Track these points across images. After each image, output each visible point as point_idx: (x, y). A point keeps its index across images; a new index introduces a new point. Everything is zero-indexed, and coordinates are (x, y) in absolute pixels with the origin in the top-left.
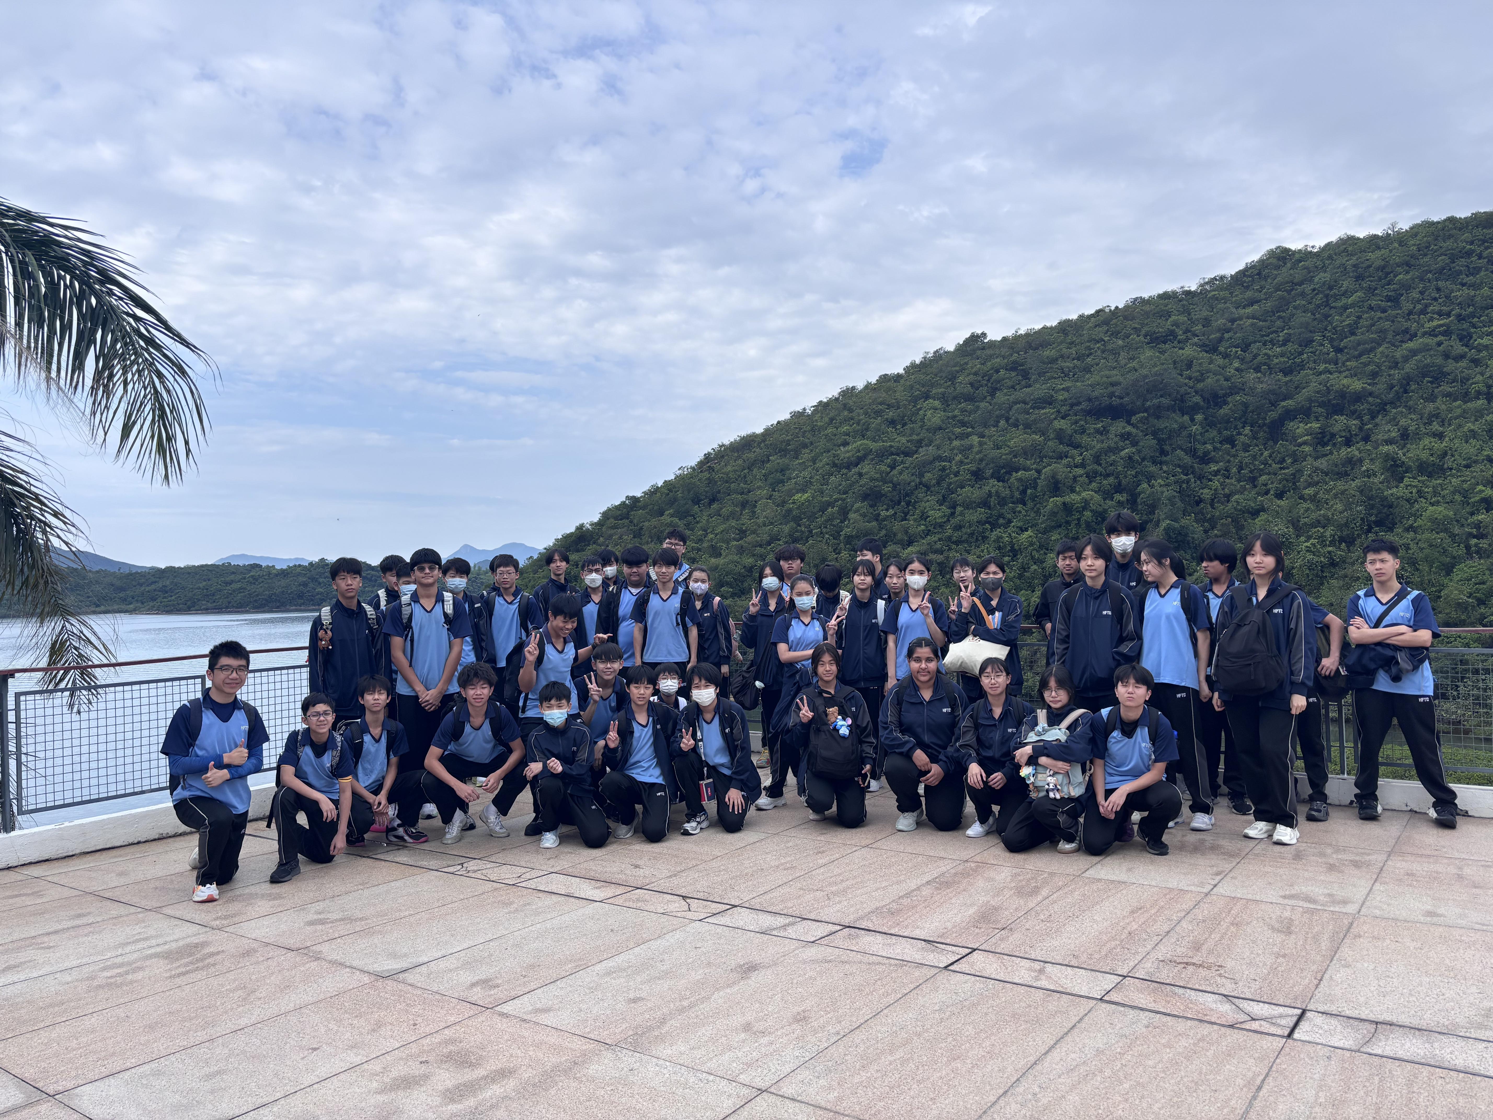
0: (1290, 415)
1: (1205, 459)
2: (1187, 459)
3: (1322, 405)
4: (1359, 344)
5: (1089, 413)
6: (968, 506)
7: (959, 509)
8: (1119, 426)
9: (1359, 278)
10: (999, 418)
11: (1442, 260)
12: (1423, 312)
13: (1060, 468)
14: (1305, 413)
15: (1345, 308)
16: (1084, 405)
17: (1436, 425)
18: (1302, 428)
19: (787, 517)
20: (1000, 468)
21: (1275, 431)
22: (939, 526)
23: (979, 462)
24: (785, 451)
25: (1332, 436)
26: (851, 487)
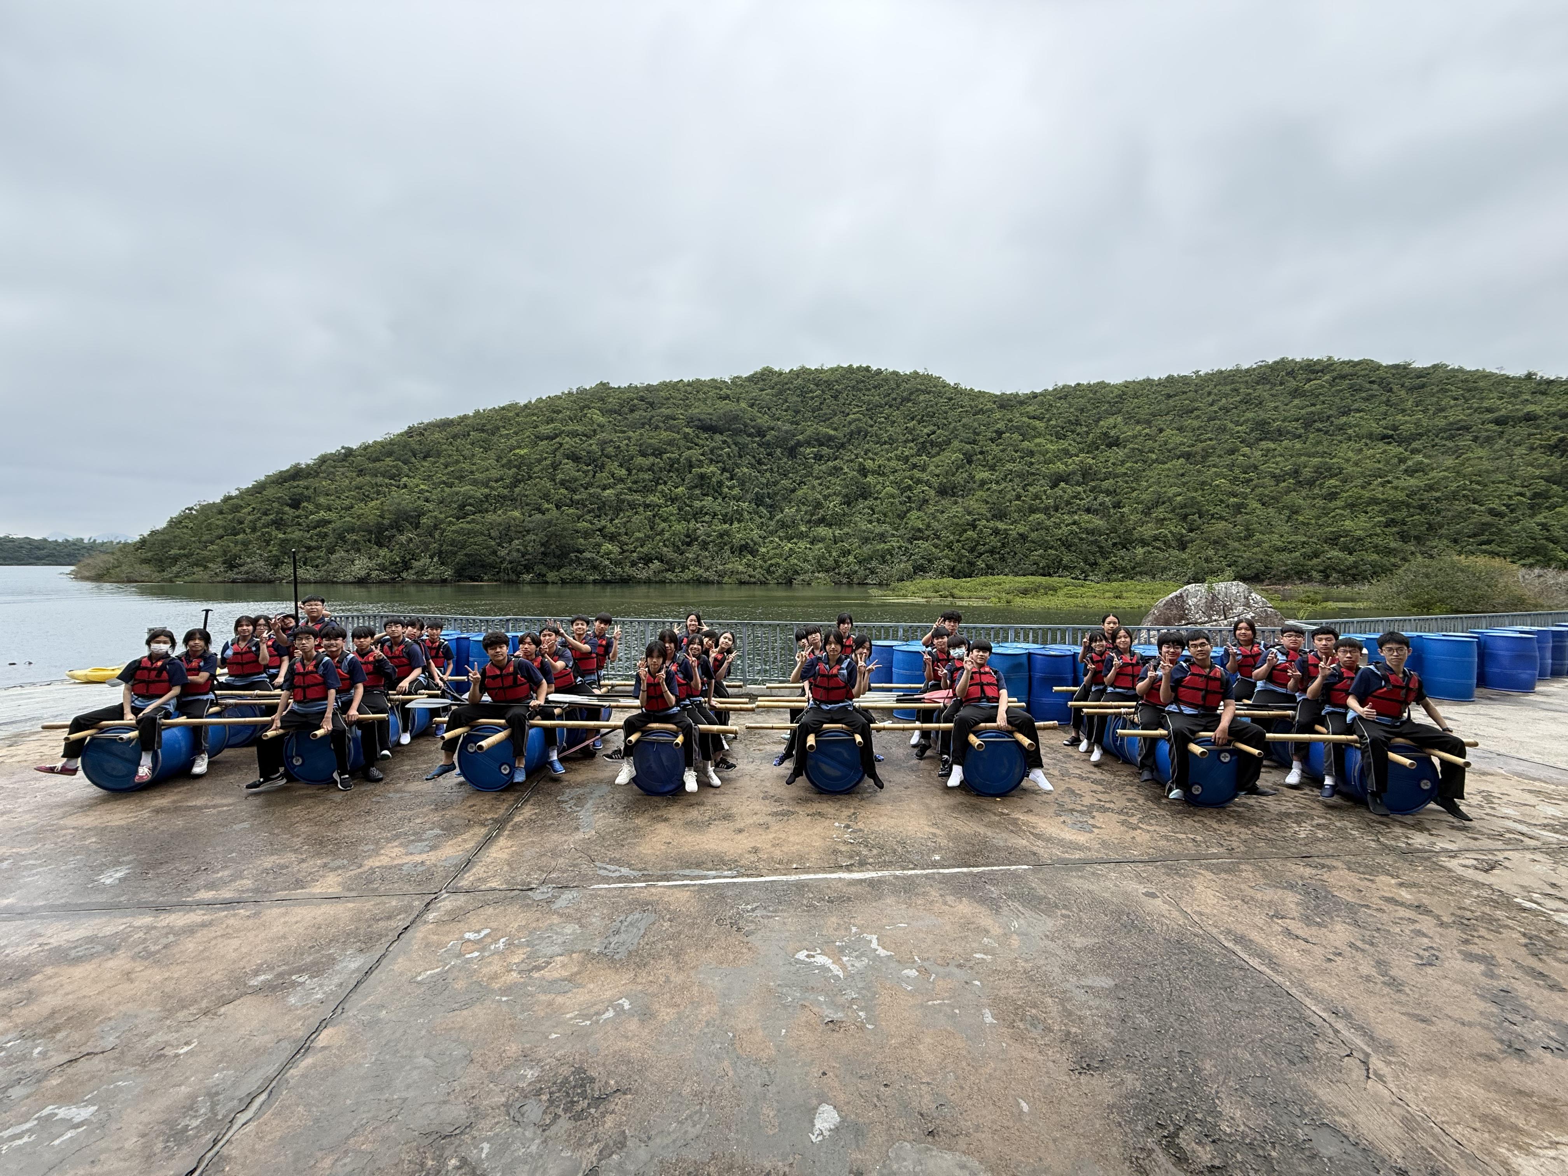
0: (799, 444)
1: (760, 462)
2: (753, 461)
3: (816, 440)
4: (825, 414)
5: (698, 428)
6: (641, 469)
7: (634, 471)
8: (718, 437)
9: (817, 385)
10: (643, 424)
11: (854, 382)
12: (850, 404)
13: (695, 453)
14: (808, 443)
15: (812, 398)
16: (696, 423)
17: (870, 455)
18: (808, 450)
19: (509, 465)
20: (655, 450)
21: (792, 452)
22: (622, 480)
23: (641, 445)
24: (483, 431)
25: (822, 456)
26: (556, 450)
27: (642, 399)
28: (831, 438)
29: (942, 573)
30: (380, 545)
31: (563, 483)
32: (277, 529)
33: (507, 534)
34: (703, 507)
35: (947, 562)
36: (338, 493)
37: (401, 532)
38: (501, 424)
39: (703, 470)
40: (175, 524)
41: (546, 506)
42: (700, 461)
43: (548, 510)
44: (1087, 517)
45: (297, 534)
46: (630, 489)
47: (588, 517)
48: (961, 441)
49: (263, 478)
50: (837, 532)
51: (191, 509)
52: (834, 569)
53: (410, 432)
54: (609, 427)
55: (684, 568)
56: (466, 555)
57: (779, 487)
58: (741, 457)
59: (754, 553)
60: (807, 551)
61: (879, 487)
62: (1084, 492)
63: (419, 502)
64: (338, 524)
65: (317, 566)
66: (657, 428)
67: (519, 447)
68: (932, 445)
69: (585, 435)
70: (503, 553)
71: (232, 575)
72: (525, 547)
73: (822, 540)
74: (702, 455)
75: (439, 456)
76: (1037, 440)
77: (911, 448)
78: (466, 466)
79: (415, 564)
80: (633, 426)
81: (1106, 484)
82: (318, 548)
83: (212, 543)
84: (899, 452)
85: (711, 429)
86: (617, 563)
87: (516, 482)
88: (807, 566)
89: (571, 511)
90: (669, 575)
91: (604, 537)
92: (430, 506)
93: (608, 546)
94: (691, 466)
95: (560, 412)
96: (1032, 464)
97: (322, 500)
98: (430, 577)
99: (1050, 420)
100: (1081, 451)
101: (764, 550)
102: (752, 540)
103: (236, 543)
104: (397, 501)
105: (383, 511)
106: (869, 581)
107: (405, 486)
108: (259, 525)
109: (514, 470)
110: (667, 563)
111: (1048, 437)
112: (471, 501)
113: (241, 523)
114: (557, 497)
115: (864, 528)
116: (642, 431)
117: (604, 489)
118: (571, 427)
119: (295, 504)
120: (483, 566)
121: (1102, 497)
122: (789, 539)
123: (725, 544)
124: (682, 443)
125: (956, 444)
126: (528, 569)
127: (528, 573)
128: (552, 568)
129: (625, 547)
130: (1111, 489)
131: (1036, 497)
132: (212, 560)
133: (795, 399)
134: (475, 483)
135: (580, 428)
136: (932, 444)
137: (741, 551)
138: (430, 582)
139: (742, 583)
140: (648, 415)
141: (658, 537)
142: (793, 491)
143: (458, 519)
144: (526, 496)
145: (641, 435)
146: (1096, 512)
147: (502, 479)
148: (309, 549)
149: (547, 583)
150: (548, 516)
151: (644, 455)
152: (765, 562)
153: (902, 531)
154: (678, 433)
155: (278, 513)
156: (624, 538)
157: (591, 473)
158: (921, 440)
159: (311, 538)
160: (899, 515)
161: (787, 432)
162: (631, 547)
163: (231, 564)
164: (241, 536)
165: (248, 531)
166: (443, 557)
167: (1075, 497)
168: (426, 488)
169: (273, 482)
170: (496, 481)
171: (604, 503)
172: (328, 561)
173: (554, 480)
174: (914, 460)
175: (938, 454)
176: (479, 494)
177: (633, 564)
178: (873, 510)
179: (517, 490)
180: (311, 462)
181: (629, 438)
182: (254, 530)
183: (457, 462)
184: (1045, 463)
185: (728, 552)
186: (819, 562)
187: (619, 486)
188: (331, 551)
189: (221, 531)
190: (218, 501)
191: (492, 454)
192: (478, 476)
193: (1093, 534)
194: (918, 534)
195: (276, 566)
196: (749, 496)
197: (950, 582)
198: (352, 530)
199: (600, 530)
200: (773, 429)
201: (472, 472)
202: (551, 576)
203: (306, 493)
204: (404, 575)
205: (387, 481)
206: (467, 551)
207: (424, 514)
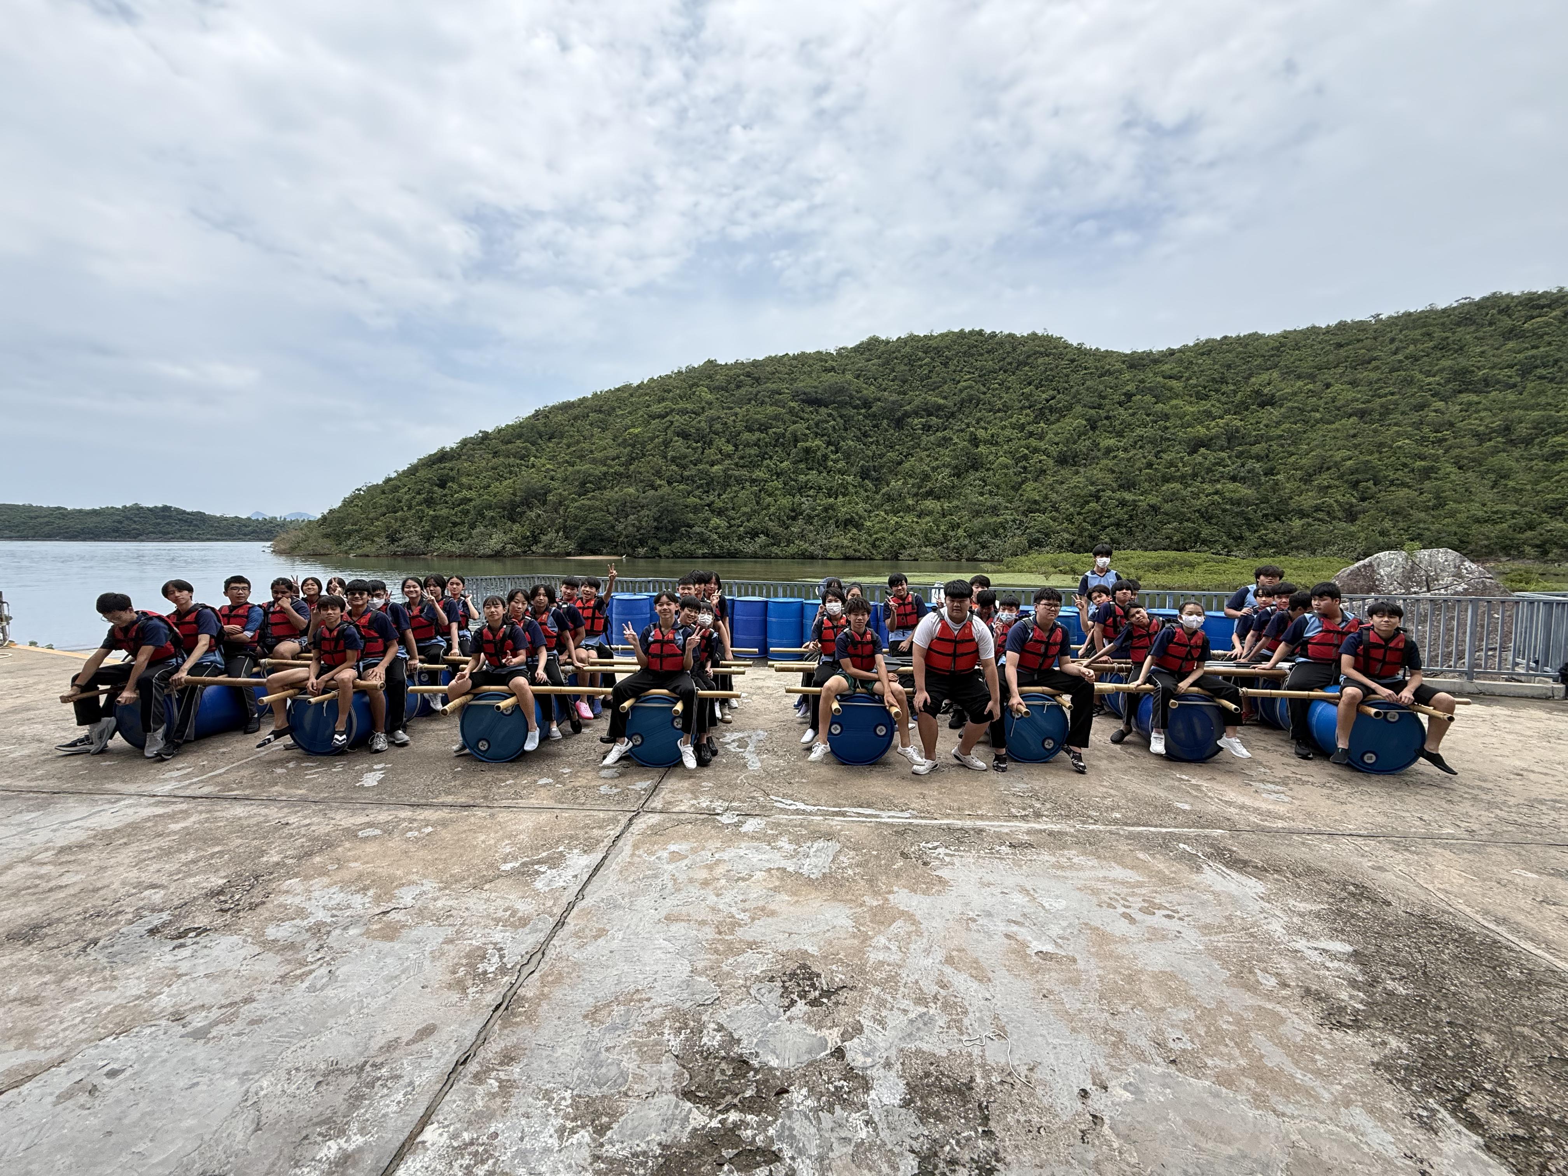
0: (906, 415)
1: (865, 435)
2: (858, 433)
3: (924, 410)
4: (935, 383)
5: (803, 401)
6: (747, 445)
7: (741, 447)
8: (823, 410)
9: (926, 353)
10: (750, 400)
11: (965, 348)
12: (961, 371)
13: (800, 427)
14: (916, 414)
15: (921, 366)
16: (801, 397)
17: (982, 423)
18: (916, 421)
19: (624, 444)
20: (761, 425)
21: (899, 423)
22: (729, 456)
23: (747, 421)
24: (600, 412)
25: (930, 427)
26: (668, 428)
27: (748, 375)
28: (940, 408)
29: (1060, 547)
30: (514, 521)
31: (673, 460)
32: (428, 507)
33: (623, 509)
34: (808, 480)
35: (1066, 536)
36: (477, 474)
37: (531, 509)
38: (616, 405)
39: (808, 444)
40: (348, 503)
41: (658, 482)
42: (805, 435)
43: (660, 486)
44: (1231, 486)
45: (444, 512)
46: (736, 464)
47: (697, 493)
48: (1085, 406)
49: (416, 461)
50: (946, 505)
51: (359, 490)
52: (942, 544)
53: (537, 414)
54: (716, 405)
55: (789, 542)
56: (587, 529)
57: (884, 459)
58: (846, 429)
59: (859, 526)
60: (914, 525)
61: (991, 457)
62: (1229, 457)
63: (547, 481)
64: (478, 502)
65: (461, 540)
66: (763, 403)
67: (634, 426)
68: (1051, 412)
69: (694, 413)
70: (620, 527)
71: (393, 548)
72: (640, 522)
73: (930, 513)
74: (807, 428)
75: (562, 437)
76: (1174, 402)
77: (1027, 415)
78: (586, 445)
79: (544, 538)
80: (740, 403)
81: (1256, 449)
82: (462, 523)
83: (377, 519)
84: (1014, 420)
85: (815, 402)
86: (725, 537)
87: (631, 460)
88: (914, 540)
89: (681, 487)
90: (775, 550)
91: (713, 511)
92: (555, 484)
93: (715, 521)
94: (796, 441)
95: (669, 391)
96: (1167, 428)
97: (464, 480)
98: (556, 550)
99: (1188, 379)
100: (1227, 412)
101: (869, 524)
102: (857, 514)
103: (396, 520)
104: (527, 480)
105: (515, 490)
106: (979, 556)
107: (533, 466)
108: (414, 503)
109: (629, 448)
110: (773, 537)
111: (1187, 398)
112: (591, 478)
113: (400, 502)
114: (668, 474)
115: (975, 500)
116: (748, 406)
117: (713, 465)
118: (682, 405)
119: (442, 485)
120: (602, 540)
121: (1250, 464)
122: (895, 513)
123: (830, 518)
124: (787, 417)
125: (1078, 409)
126: (642, 543)
127: (643, 546)
128: (665, 541)
129: (733, 522)
130: (1263, 454)
131: (1171, 464)
132: (378, 535)
133: (903, 367)
134: (594, 461)
135: (690, 407)
136: (1052, 410)
137: (846, 525)
138: (556, 555)
139: (847, 558)
140: (754, 391)
141: (764, 512)
142: (900, 463)
143: (580, 496)
144: (640, 473)
145: (748, 410)
146: (1243, 480)
147: (618, 457)
148: (455, 524)
149: (660, 556)
150: (660, 492)
151: (750, 430)
152: (870, 536)
153: (1018, 503)
154: (784, 407)
155: (429, 492)
156: (731, 513)
157: (700, 451)
158: (1040, 406)
159: (456, 514)
160: (1013, 487)
161: (893, 403)
162: (738, 522)
163: (393, 540)
164: (400, 513)
165: (405, 509)
166: (567, 531)
167: (1218, 464)
168: (551, 467)
169: (424, 465)
170: (613, 460)
171: (712, 479)
172: (470, 535)
173: (666, 458)
174: (1031, 428)
175: (1058, 420)
176: (597, 472)
177: (740, 538)
178: (984, 481)
179: (632, 467)
180: (454, 446)
181: (736, 414)
182: (410, 508)
183: (578, 442)
184: (1182, 426)
185: (833, 526)
186: (926, 536)
187: (726, 462)
188: (473, 526)
189: (384, 509)
190: (380, 482)
191: (609, 434)
192: (598, 455)
193: (1239, 504)
194: (1034, 506)
195: (428, 540)
196: (853, 470)
197: (1070, 557)
198: (489, 507)
199: (708, 505)
200: (879, 400)
201: (591, 452)
202: (664, 550)
203: (451, 474)
204: (534, 548)
205: (518, 461)
206: (588, 526)
207: (550, 491)
